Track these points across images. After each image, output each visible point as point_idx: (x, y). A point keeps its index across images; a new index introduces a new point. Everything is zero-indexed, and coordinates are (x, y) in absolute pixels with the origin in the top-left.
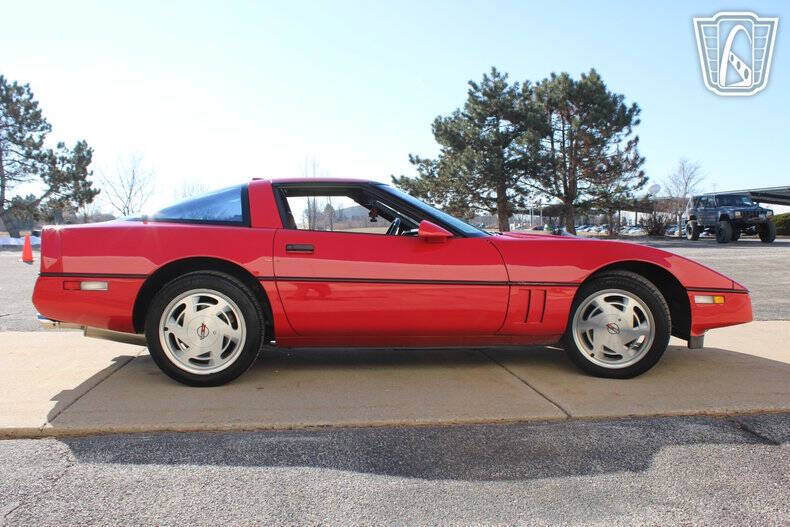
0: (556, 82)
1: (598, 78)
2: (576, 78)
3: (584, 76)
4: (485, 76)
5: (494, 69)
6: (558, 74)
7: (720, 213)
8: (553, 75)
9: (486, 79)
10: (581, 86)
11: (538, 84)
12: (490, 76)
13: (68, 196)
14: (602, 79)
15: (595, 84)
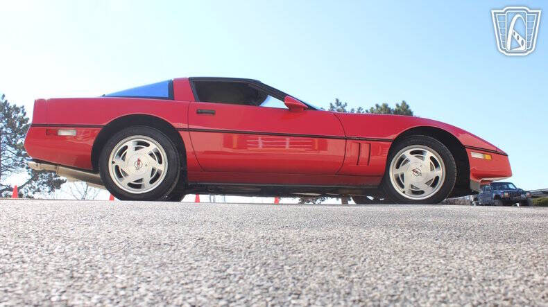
0: (379, 109)
1: (408, 107)
2: (393, 107)
3: (397, 105)
4: (331, 104)
5: (337, 100)
6: (380, 105)
7: (494, 195)
8: (377, 106)
9: (332, 107)
10: (396, 112)
11: (367, 111)
12: (334, 105)
13: (44, 183)
14: (410, 108)
15: (405, 110)
